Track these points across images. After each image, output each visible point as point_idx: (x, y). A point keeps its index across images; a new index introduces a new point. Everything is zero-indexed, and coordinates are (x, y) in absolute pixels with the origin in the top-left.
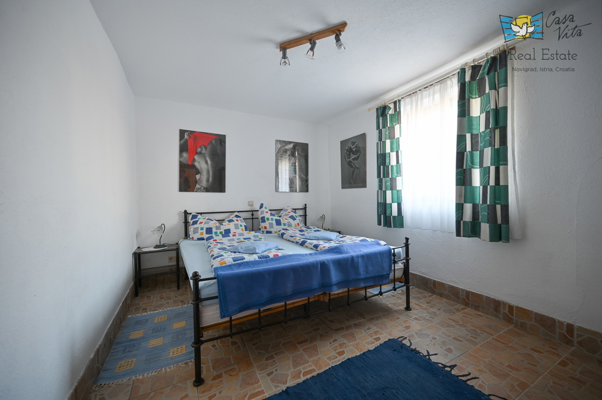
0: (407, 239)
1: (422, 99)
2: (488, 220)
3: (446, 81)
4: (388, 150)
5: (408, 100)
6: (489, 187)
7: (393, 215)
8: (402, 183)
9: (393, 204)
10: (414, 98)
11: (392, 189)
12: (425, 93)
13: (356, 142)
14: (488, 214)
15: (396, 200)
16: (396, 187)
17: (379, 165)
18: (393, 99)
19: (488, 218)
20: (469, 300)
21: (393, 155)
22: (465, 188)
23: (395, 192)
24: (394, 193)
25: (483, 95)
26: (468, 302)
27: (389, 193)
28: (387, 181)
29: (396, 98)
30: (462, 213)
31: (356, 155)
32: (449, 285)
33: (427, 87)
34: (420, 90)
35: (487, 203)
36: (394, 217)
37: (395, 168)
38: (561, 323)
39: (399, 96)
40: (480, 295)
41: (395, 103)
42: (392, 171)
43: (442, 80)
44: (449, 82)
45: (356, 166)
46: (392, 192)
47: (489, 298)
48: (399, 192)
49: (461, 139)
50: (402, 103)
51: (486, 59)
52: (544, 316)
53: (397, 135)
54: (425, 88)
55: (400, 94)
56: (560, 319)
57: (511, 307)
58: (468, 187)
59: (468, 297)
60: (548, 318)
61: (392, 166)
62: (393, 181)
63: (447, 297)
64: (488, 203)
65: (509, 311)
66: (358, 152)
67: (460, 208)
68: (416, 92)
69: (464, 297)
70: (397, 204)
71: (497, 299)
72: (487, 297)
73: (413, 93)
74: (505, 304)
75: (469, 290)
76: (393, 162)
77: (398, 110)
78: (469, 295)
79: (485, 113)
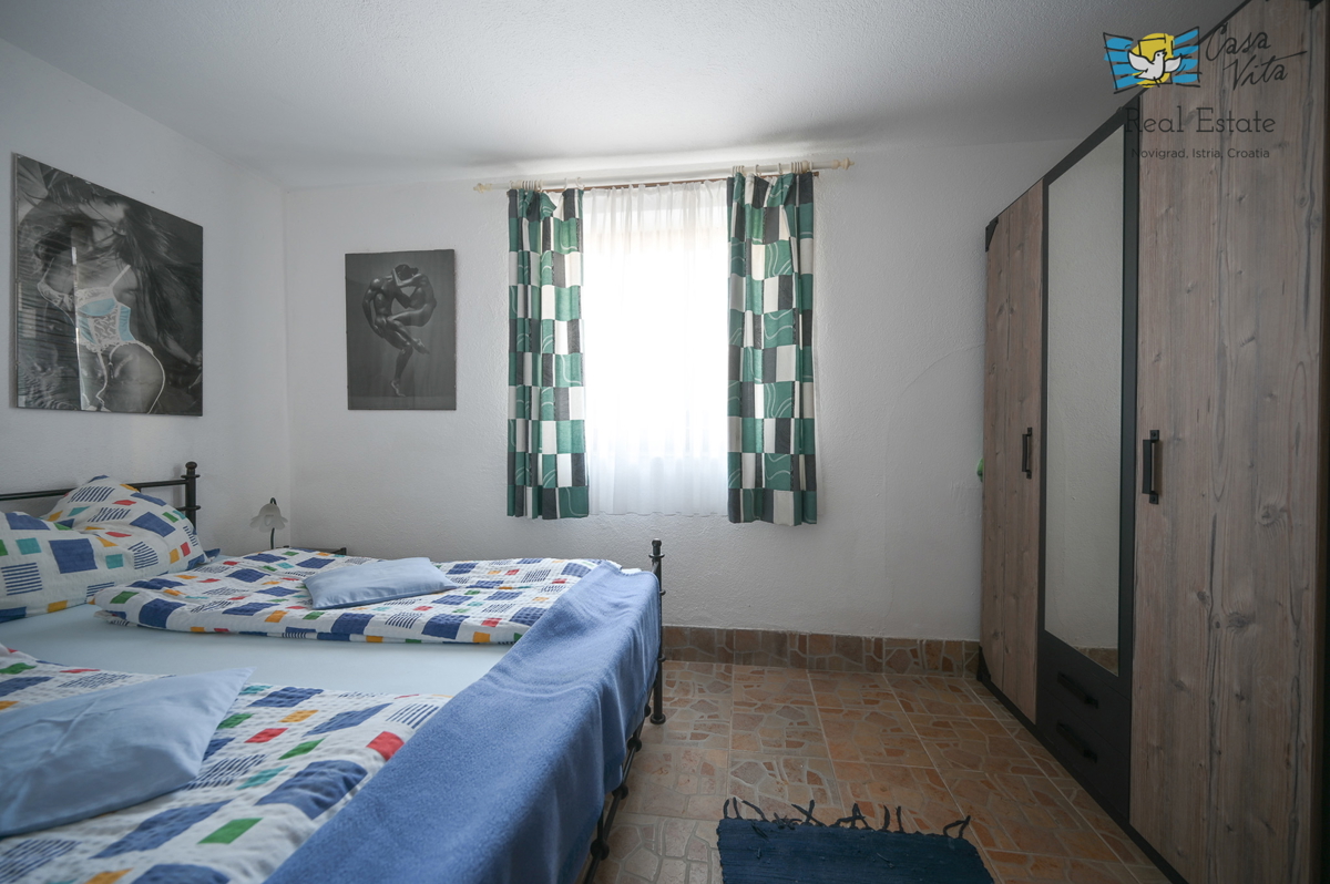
0: (657, 545)
1: (640, 209)
2: (792, 485)
3: (698, 188)
4: (548, 312)
5: (601, 198)
6: (793, 420)
7: (560, 485)
8: (586, 403)
9: (560, 457)
10: (620, 199)
11: (557, 418)
12: (650, 196)
13: (416, 271)
14: (792, 473)
15: (569, 446)
16: (568, 411)
17: (519, 349)
18: (563, 183)
19: (792, 480)
20: (731, 648)
21: (562, 329)
22: (743, 421)
23: (565, 425)
24: (561, 428)
25: (771, 242)
26: (731, 652)
27: (548, 428)
28: (544, 396)
29: (572, 182)
30: (741, 472)
31: (416, 308)
32: (691, 629)
33: (654, 185)
34: (635, 186)
35: (789, 452)
36: (563, 490)
37: (565, 365)
38: (868, 641)
39: (579, 180)
40: (753, 631)
41: (568, 195)
42: (558, 370)
43: (689, 182)
44: (703, 192)
45: (416, 344)
46: (558, 425)
47: (768, 632)
48: (577, 426)
49: (736, 319)
50: (587, 200)
51: (777, 173)
52: (847, 637)
53: (570, 280)
54: (648, 185)
55: (582, 177)
56: (867, 636)
57: (803, 638)
58: (749, 419)
59: (729, 644)
60: (853, 638)
61: (558, 357)
62: (561, 395)
63: (690, 656)
64: (792, 452)
65: (799, 648)
66: (423, 302)
67: (736, 462)
68: (626, 187)
69: (724, 645)
70: (570, 455)
71: (780, 630)
72: (764, 632)
73: (618, 187)
74: (792, 635)
75: (731, 628)
76: (562, 348)
77: (577, 216)
78: (732, 639)
79: (777, 278)
